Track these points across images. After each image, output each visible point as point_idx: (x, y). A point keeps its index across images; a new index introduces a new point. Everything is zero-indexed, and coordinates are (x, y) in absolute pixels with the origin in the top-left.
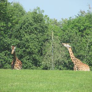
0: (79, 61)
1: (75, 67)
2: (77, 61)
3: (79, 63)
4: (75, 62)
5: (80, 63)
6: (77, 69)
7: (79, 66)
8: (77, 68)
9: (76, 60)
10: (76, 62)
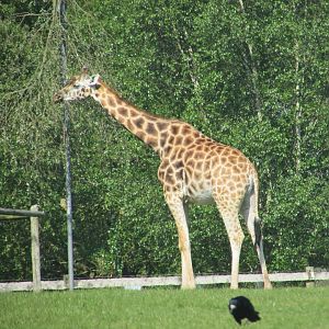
0: (186, 131)
1: (166, 164)
2: (168, 130)
3: (188, 141)
4: (159, 138)
5: (195, 140)
6: (180, 175)
7: (192, 158)
8: (176, 171)
9: (161, 127)
10: (165, 135)
